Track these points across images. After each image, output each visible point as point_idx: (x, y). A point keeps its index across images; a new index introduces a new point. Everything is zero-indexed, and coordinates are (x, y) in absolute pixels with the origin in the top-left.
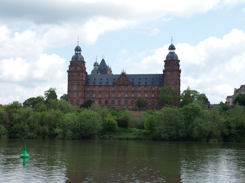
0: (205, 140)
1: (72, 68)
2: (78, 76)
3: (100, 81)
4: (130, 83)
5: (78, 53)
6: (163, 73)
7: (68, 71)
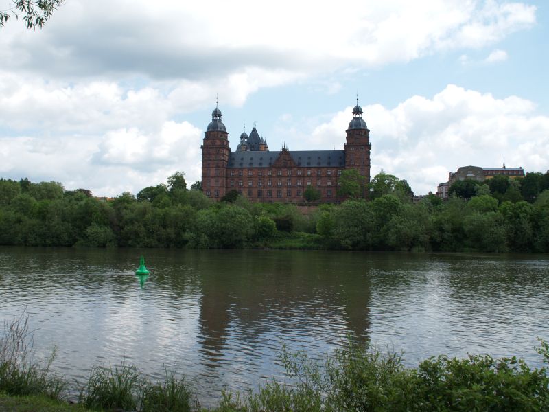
0: (406, 249)
1: (209, 142)
2: (218, 154)
3: (250, 161)
4: (295, 163)
5: (216, 120)
6: (344, 149)
7: (202, 147)
